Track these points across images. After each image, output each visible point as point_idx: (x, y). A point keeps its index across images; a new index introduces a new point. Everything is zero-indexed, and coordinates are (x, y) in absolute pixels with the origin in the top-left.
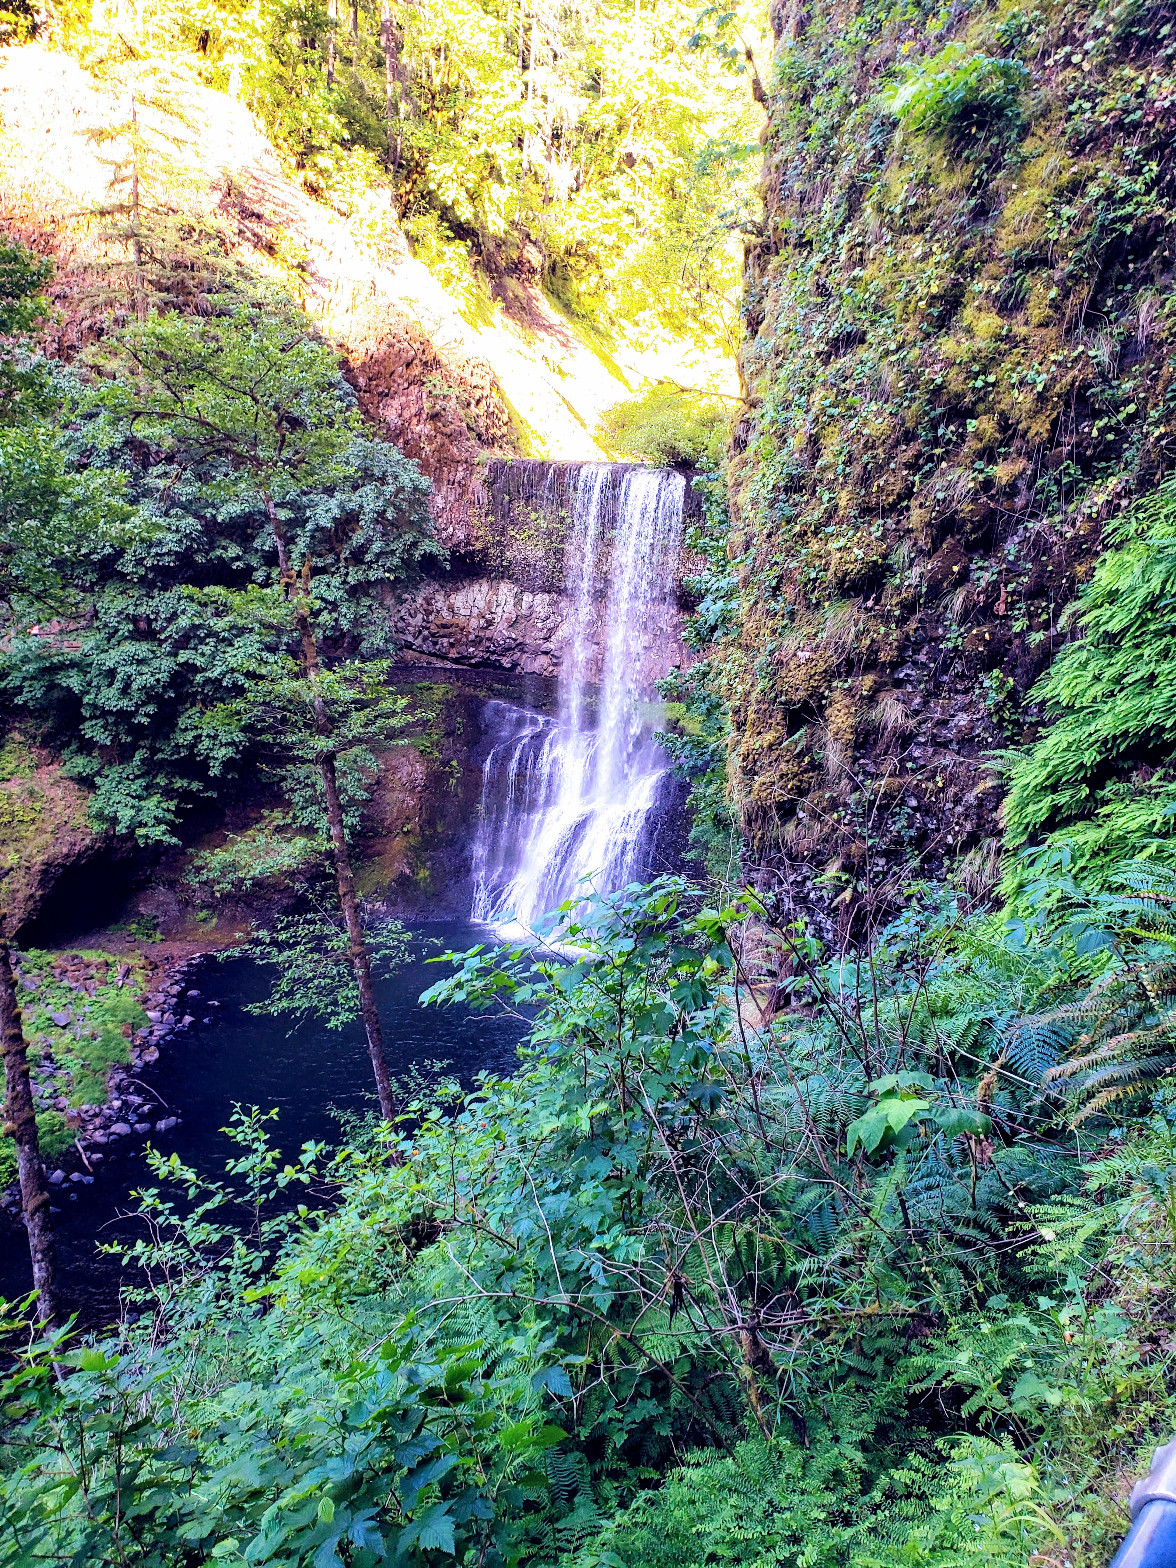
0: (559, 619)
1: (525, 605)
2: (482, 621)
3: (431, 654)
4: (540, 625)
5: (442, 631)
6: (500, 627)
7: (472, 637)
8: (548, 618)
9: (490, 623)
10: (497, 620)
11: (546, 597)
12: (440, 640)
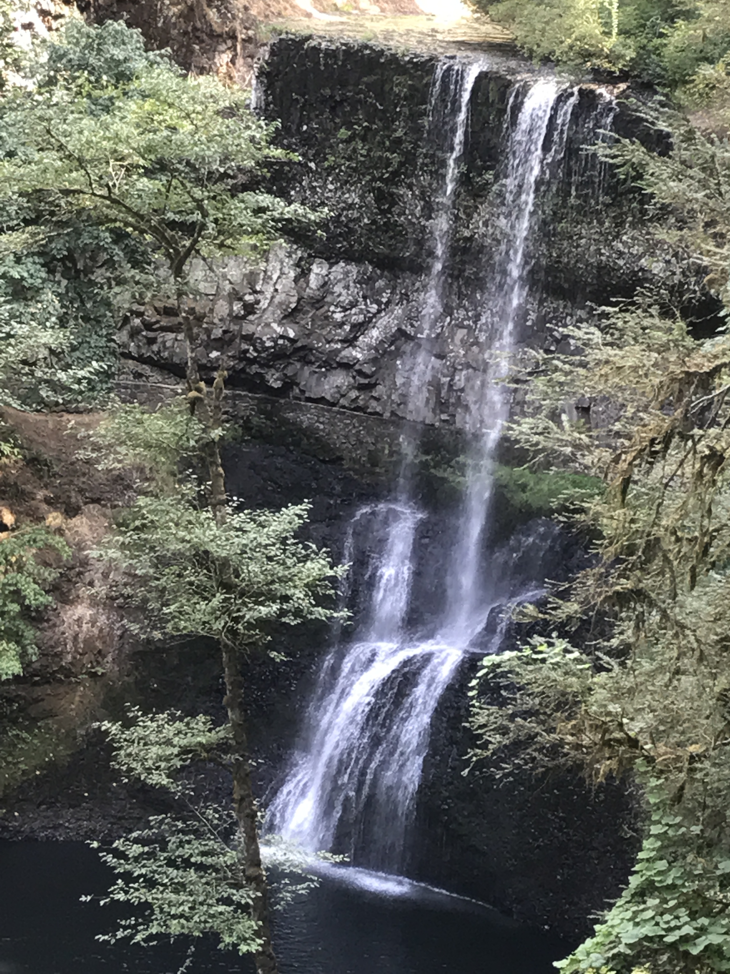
0: (374, 308)
1: (314, 281)
2: (237, 307)
3: (141, 359)
4: (338, 316)
5: (165, 322)
6: (268, 317)
7: (217, 333)
8: (353, 304)
9: (250, 309)
10: (264, 304)
11: (353, 269)
12: (161, 336)
